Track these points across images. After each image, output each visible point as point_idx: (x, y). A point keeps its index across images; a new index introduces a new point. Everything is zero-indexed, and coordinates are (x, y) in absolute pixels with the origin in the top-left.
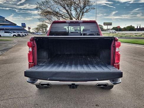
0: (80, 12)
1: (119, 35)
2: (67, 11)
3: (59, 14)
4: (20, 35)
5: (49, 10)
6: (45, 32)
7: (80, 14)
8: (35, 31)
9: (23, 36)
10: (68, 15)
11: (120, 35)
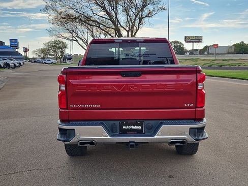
0: (136, 16)
1: (216, 62)
2: (109, 14)
3: (93, 21)
4: (9, 64)
5: (71, 12)
6: (60, 58)
7: (135, 20)
8: (37, 57)
9: (15, 66)
10: (110, 22)
11: (218, 62)
